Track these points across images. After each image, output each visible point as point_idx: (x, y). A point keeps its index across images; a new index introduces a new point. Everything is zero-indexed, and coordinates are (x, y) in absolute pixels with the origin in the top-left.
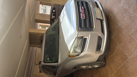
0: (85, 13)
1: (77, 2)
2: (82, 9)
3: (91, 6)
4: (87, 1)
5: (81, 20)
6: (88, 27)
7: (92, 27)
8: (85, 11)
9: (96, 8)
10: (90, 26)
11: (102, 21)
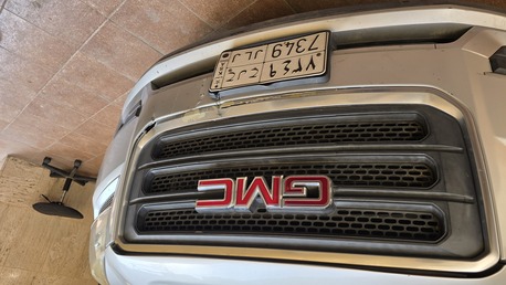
0: (268, 172)
1: (141, 229)
2: (218, 195)
3: (195, 117)
4: (141, 146)
5: (342, 211)
6: (422, 158)
7: (413, 115)
8: (250, 172)
9: (220, 79)
10: (417, 137)
11: (339, 43)
